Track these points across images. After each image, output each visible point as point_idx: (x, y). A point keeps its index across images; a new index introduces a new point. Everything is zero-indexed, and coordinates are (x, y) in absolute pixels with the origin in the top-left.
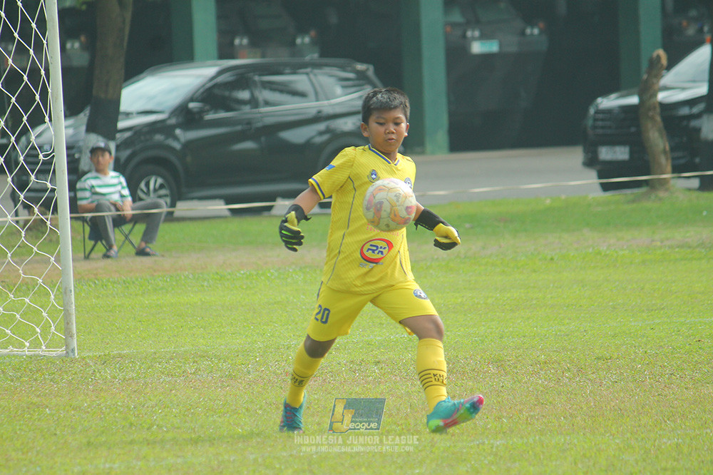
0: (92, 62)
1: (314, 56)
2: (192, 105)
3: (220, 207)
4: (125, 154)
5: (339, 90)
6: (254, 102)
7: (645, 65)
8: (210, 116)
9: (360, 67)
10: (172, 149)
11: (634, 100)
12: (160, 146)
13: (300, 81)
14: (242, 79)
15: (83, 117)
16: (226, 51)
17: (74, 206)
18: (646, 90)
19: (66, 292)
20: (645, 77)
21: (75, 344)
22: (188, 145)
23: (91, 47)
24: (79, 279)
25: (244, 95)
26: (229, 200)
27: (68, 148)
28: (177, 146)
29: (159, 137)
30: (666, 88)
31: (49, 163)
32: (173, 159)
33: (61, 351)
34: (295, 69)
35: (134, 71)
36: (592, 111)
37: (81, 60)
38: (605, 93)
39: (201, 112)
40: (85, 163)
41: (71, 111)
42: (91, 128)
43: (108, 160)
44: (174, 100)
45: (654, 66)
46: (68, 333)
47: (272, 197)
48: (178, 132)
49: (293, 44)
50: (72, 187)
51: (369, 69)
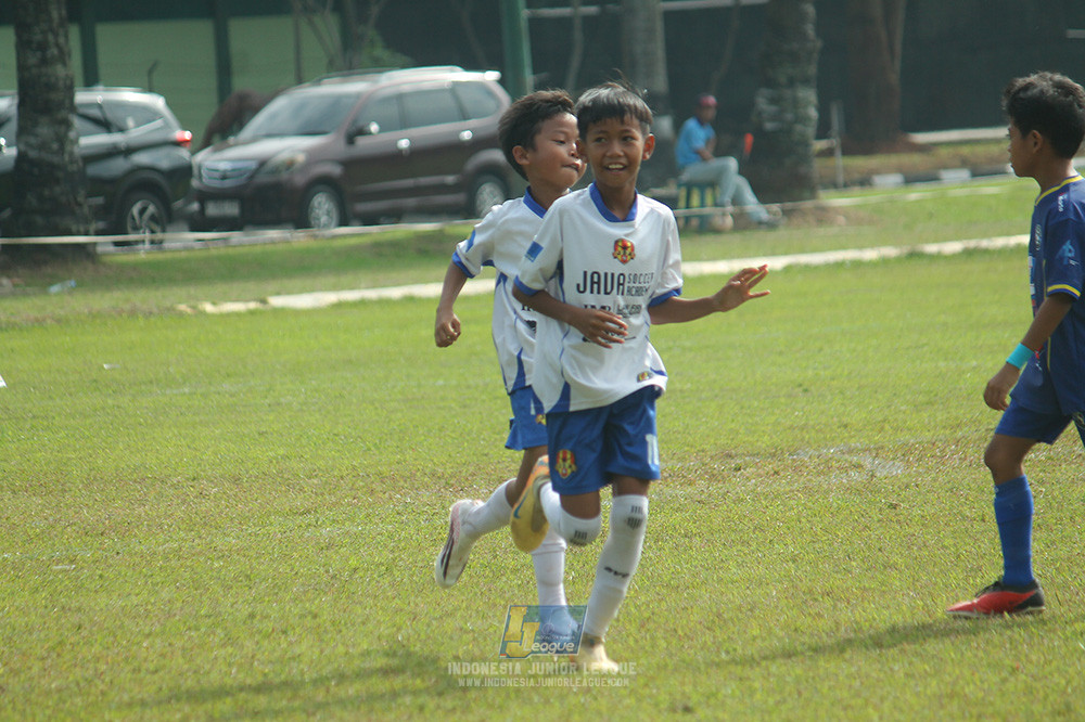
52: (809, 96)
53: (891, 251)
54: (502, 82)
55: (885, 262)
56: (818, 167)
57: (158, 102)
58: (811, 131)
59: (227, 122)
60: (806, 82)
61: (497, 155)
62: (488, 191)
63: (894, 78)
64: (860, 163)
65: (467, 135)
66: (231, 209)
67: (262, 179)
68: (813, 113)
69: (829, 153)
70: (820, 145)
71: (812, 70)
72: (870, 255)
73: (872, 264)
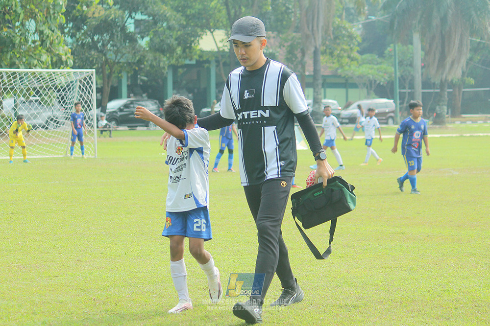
0: (102, 98)
1: (146, 98)
2: (122, 108)
3: (126, 128)
4: (108, 117)
5: (151, 105)
6: (134, 107)
7: (212, 103)
8: (125, 110)
9: (155, 101)
10: (117, 116)
11: (209, 110)
12: (115, 116)
13: (143, 103)
14: (132, 103)
15: (100, 109)
16: (129, 97)
17: (98, 127)
18: (212, 108)
19: (95, 145)
20: (212, 105)
21: (96, 155)
22: (121, 116)
23: (102, 95)
24: (98, 142)
25: (132, 106)
26: (128, 127)
27: (97, 115)
28: (118, 116)
29: (114, 114)
30: (216, 108)
31: (92, 119)
32: (117, 119)
33: (93, 157)
34: (142, 101)
35: (110, 100)
36: (201, 112)
37: (100, 98)
38: (204, 108)
39: (123, 109)
40: (99, 118)
41: (98, 107)
42: (101, 111)
43: (105, 118)
44: (118, 107)
45: (214, 104)
46: (95, 153)
47: (137, 127)
48: (119, 113)
49: (142, 96)
50: (97, 123)
51: (157, 102)
52: (445, 108)
53: (457, 135)
54: (394, 102)
55: (456, 137)
56: (446, 120)
57: (335, 102)
58: (446, 113)
59: (347, 106)
60: (445, 105)
61: (392, 114)
62: (390, 121)
63: (460, 105)
64: (453, 119)
65: (387, 111)
66: (347, 121)
67: (352, 116)
68: (446, 110)
69: (448, 117)
70: (447, 116)
71: (446, 103)
72: (454, 135)
73: (454, 137)
